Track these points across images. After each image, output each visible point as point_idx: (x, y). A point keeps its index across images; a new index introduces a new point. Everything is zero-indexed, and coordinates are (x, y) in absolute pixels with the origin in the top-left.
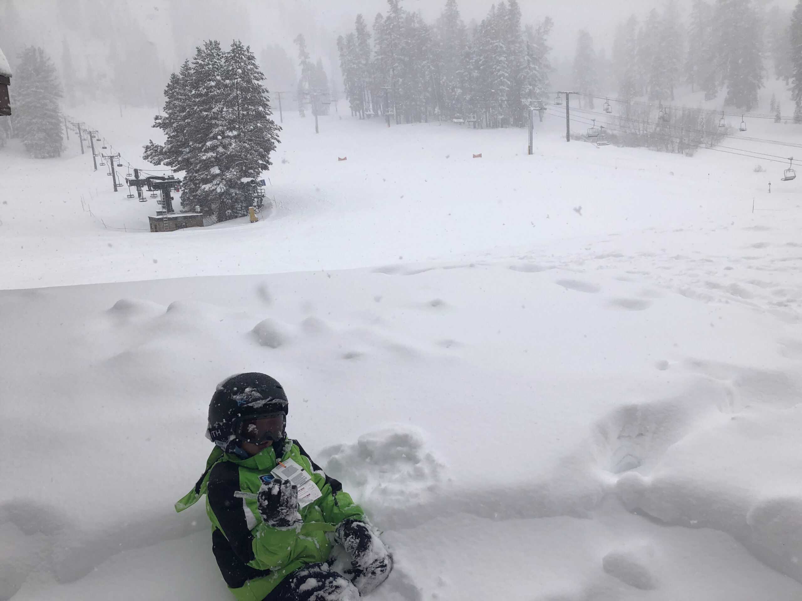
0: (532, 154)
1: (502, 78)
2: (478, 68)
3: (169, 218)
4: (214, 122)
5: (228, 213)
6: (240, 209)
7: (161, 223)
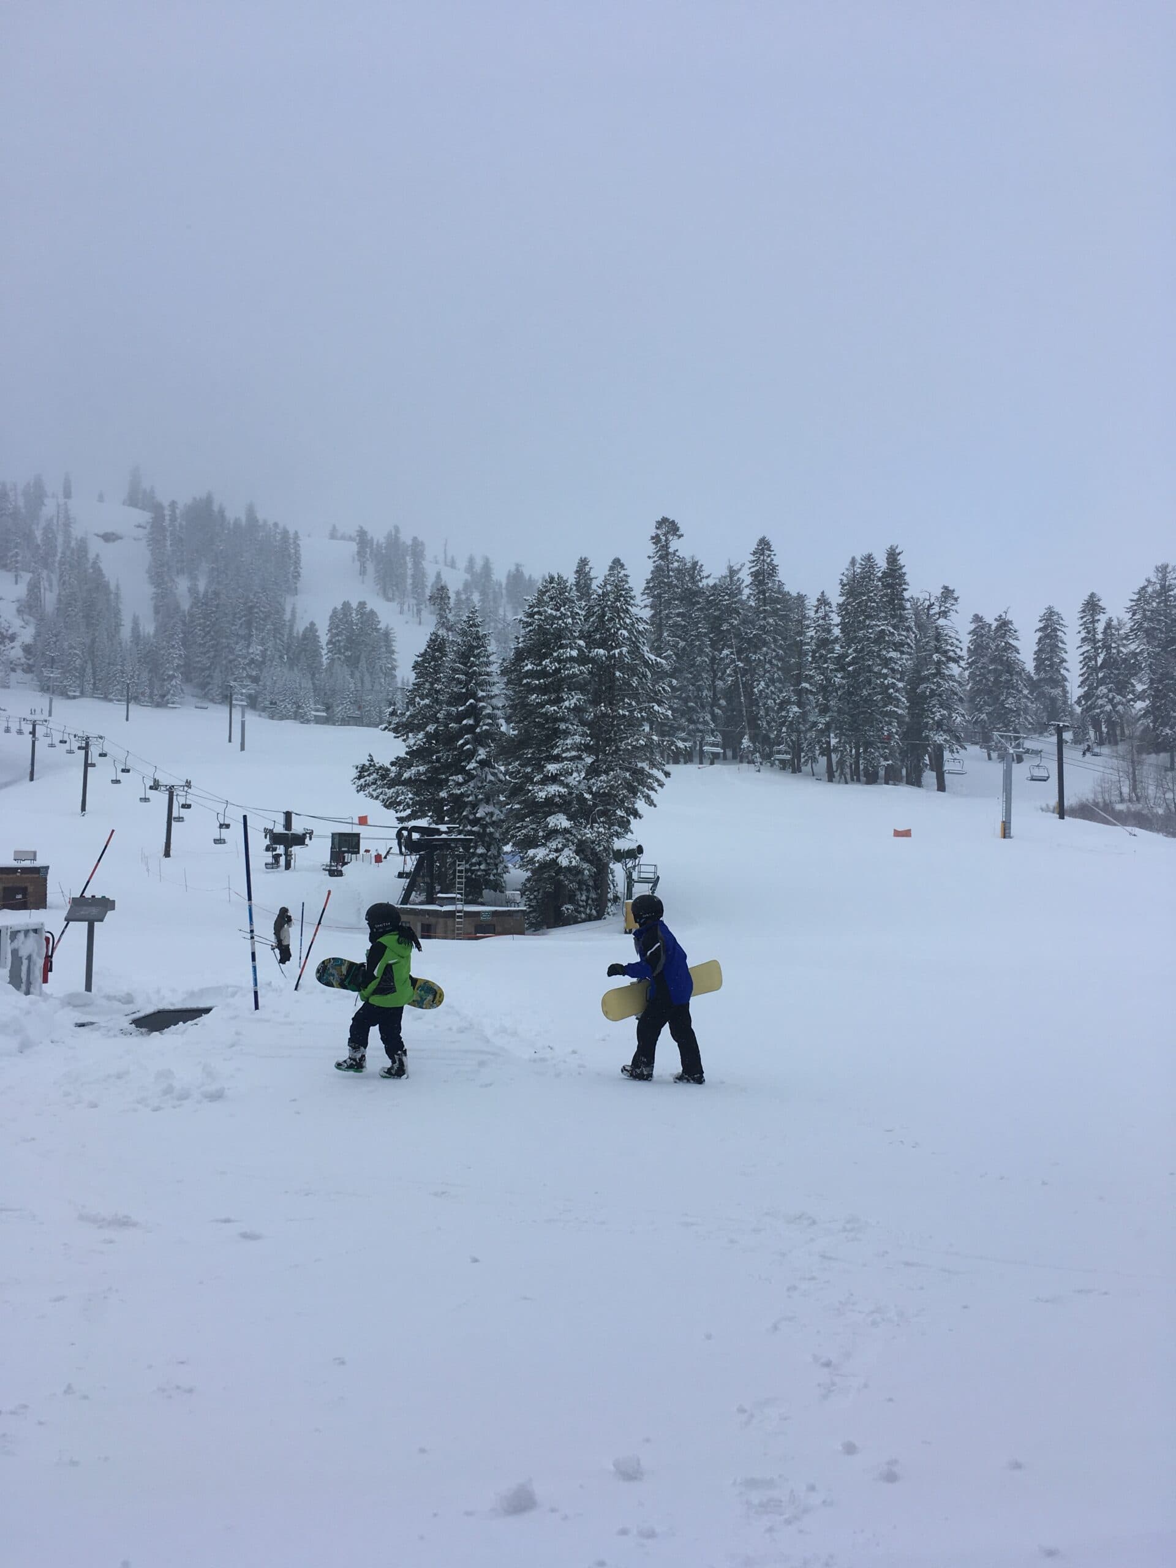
0: (1010, 837)
1: (891, 691)
2: (842, 668)
3: (466, 913)
4: (564, 727)
5: (567, 909)
6: (585, 904)
7: (450, 921)
